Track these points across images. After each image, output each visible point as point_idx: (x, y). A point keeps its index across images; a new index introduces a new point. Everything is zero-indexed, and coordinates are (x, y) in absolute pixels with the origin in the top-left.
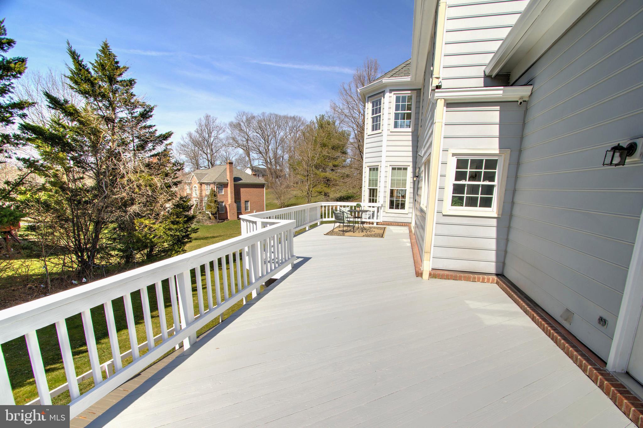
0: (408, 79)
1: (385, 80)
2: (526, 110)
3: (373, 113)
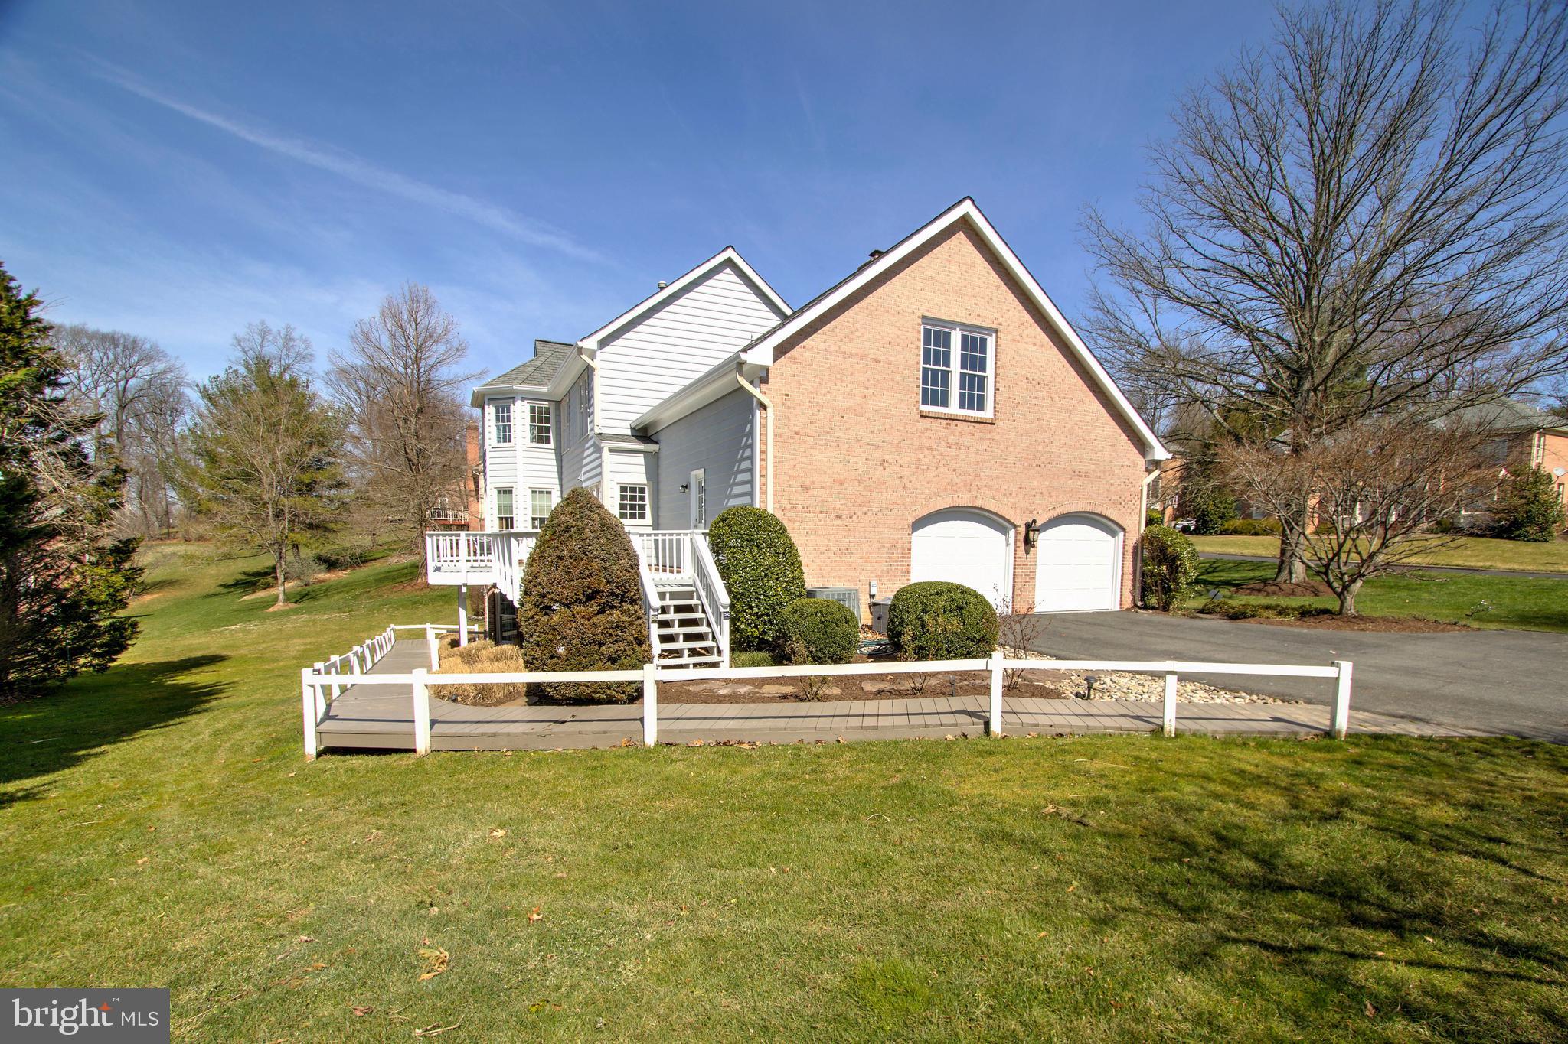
0: (544, 389)
1: (516, 387)
2: (658, 458)
3: (498, 420)
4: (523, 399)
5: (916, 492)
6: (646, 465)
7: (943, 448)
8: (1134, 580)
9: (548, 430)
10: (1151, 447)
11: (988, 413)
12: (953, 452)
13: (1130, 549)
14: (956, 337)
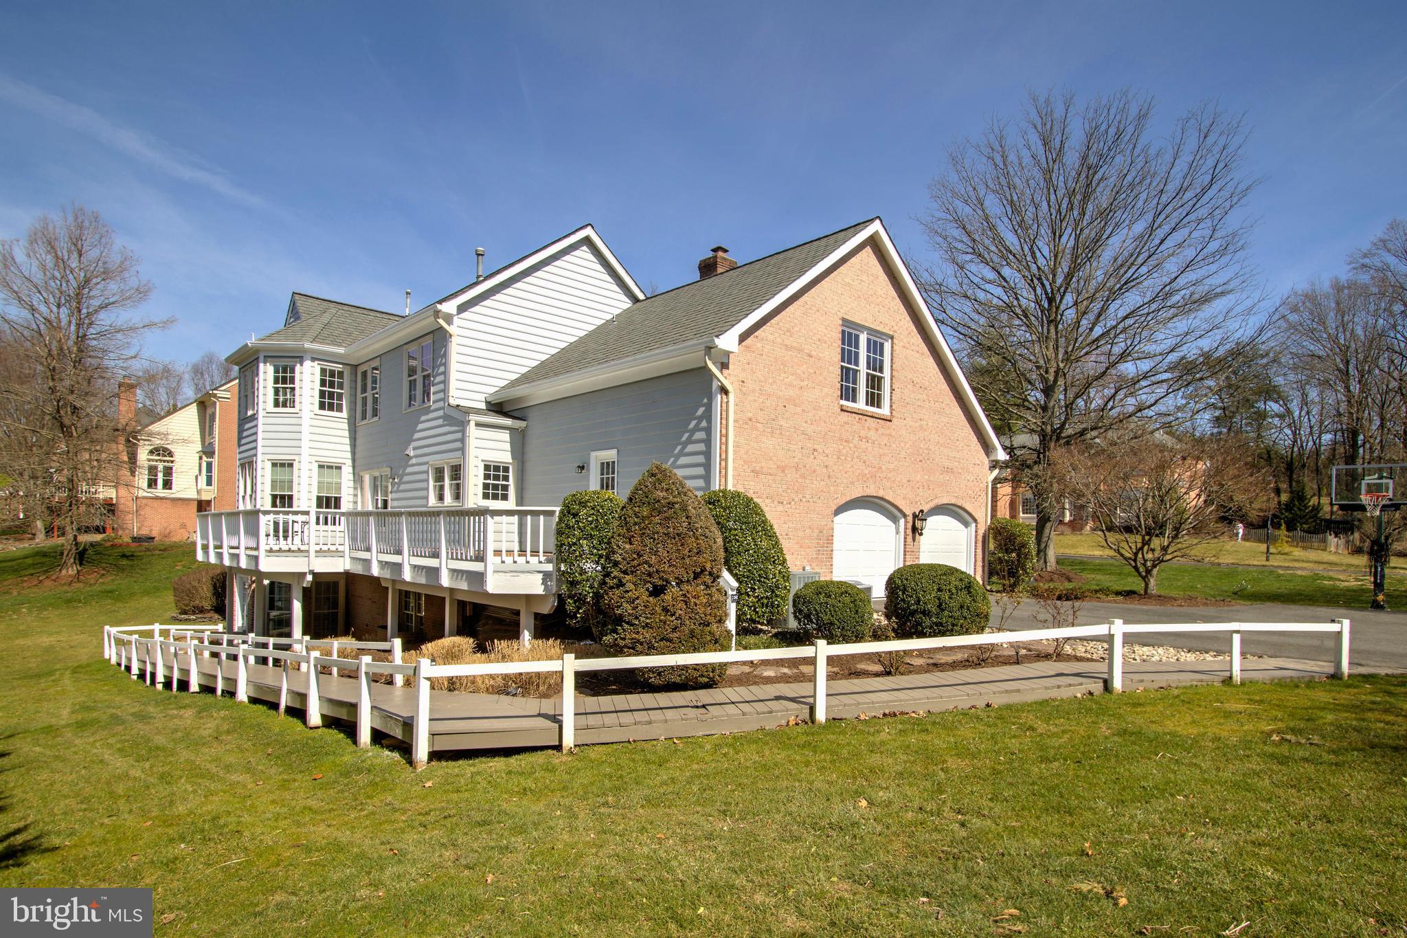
1: (307, 345)
2: (524, 436)
3: (276, 381)
4: (313, 359)
5: (838, 481)
6: (512, 443)
7: (856, 441)
8: (983, 567)
9: (340, 396)
10: (994, 448)
11: (885, 411)
12: (863, 445)
13: (980, 538)
14: (863, 338)
